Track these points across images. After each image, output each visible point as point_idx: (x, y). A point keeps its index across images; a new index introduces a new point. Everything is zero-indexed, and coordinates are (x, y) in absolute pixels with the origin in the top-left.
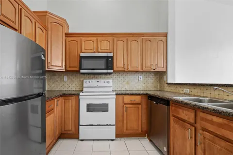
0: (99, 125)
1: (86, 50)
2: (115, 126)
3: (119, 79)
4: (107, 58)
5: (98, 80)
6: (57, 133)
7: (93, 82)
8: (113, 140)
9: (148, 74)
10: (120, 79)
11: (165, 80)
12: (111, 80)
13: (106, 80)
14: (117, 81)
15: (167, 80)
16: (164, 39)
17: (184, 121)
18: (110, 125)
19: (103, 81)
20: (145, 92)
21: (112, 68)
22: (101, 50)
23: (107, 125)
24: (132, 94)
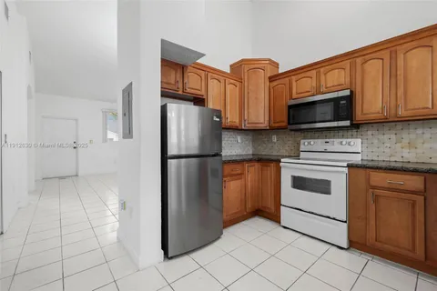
1: (299, 93)
3: (381, 137)
5: (327, 140)
6: (249, 205)
7: (318, 144)
10: (387, 137)
12: (360, 140)
14: (376, 141)
18: (334, 219)
22: (326, 88)
23: (329, 217)
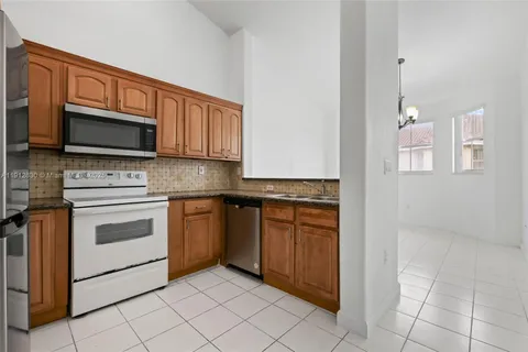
0: (132, 266)
1: (80, 98)
2: (167, 260)
3: (160, 170)
4: (143, 126)
5: (110, 172)
7: (96, 176)
8: (163, 288)
9: (213, 163)
10: (164, 170)
11: (239, 173)
13: (134, 173)
15: (242, 174)
16: (238, 113)
17: (282, 221)
18: (157, 260)
19: (123, 173)
20: (218, 193)
21: (154, 149)
22: (125, 107)
23: (151, 262)
24: (199, 198)
